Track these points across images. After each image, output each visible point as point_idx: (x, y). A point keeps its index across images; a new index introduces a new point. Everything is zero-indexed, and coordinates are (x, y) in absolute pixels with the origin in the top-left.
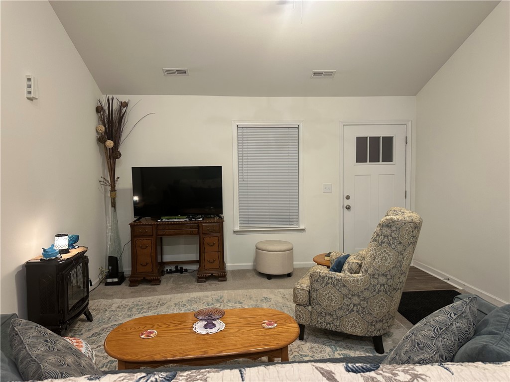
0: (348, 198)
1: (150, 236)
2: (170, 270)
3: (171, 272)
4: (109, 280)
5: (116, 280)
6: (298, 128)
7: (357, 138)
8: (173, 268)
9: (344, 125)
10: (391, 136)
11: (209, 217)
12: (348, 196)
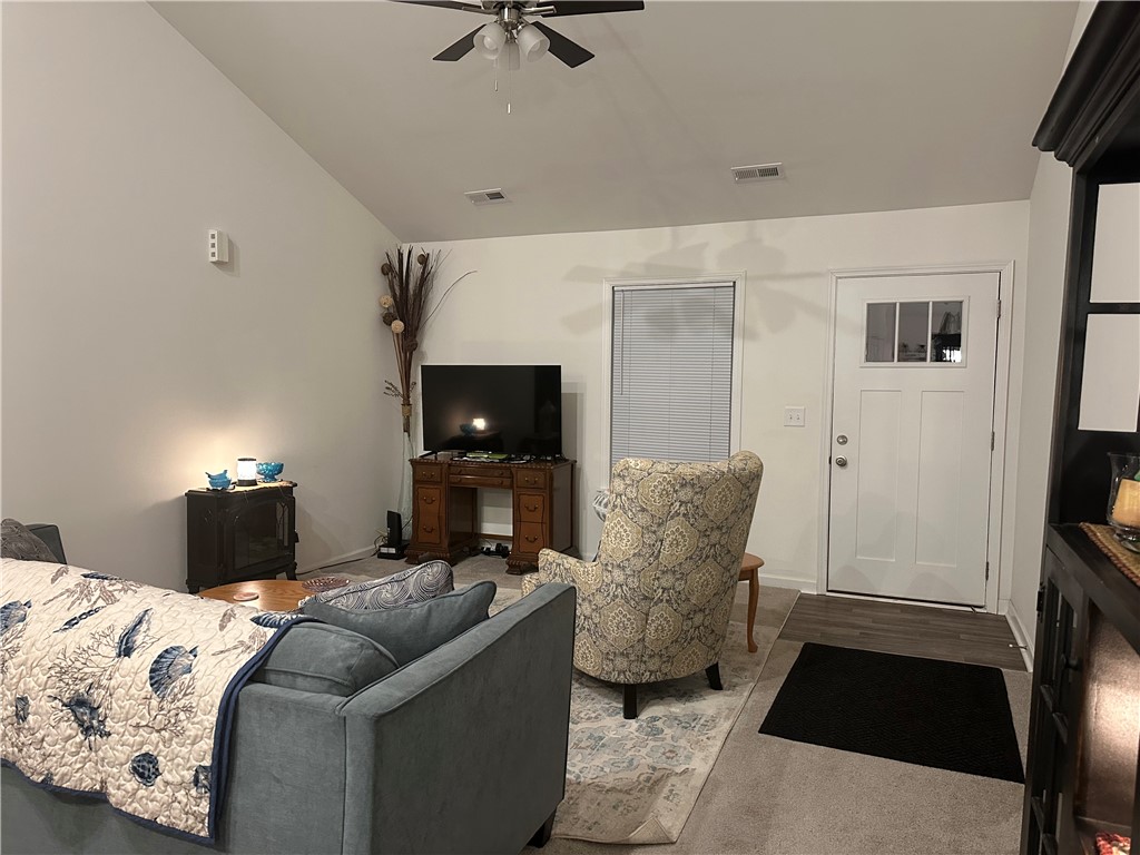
0: (843, 440)
1: (436, 483)
2: (488, 549)
3: (488, 552)
4: (384, 550)
5: (393, 551)
6: (734, 286)
7: (869, 305)
8: (493, 548)
9: (838, 278)
10: (959, 299)
11: (543, 460)
12: (843, 437)
